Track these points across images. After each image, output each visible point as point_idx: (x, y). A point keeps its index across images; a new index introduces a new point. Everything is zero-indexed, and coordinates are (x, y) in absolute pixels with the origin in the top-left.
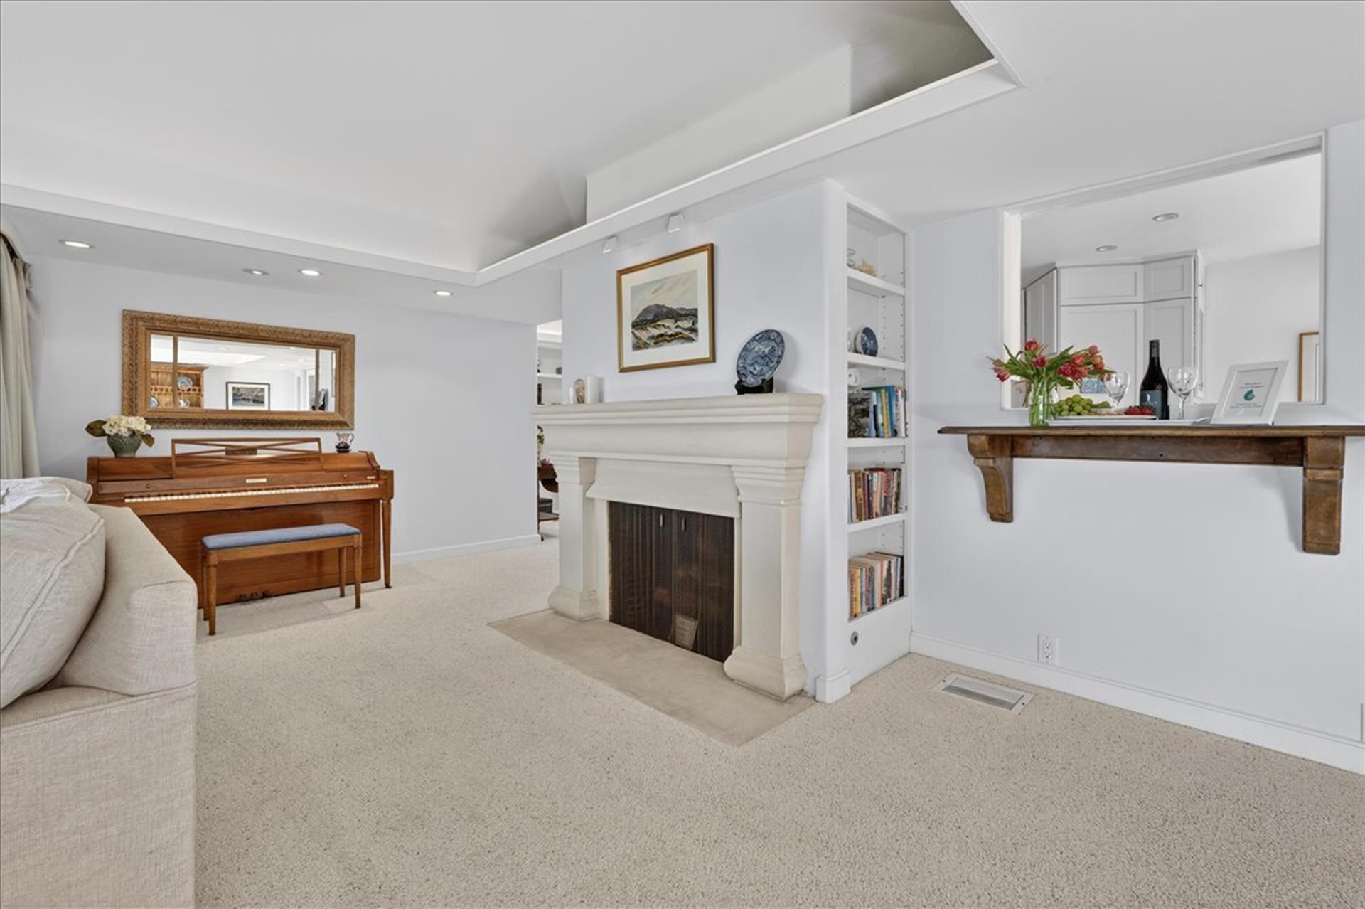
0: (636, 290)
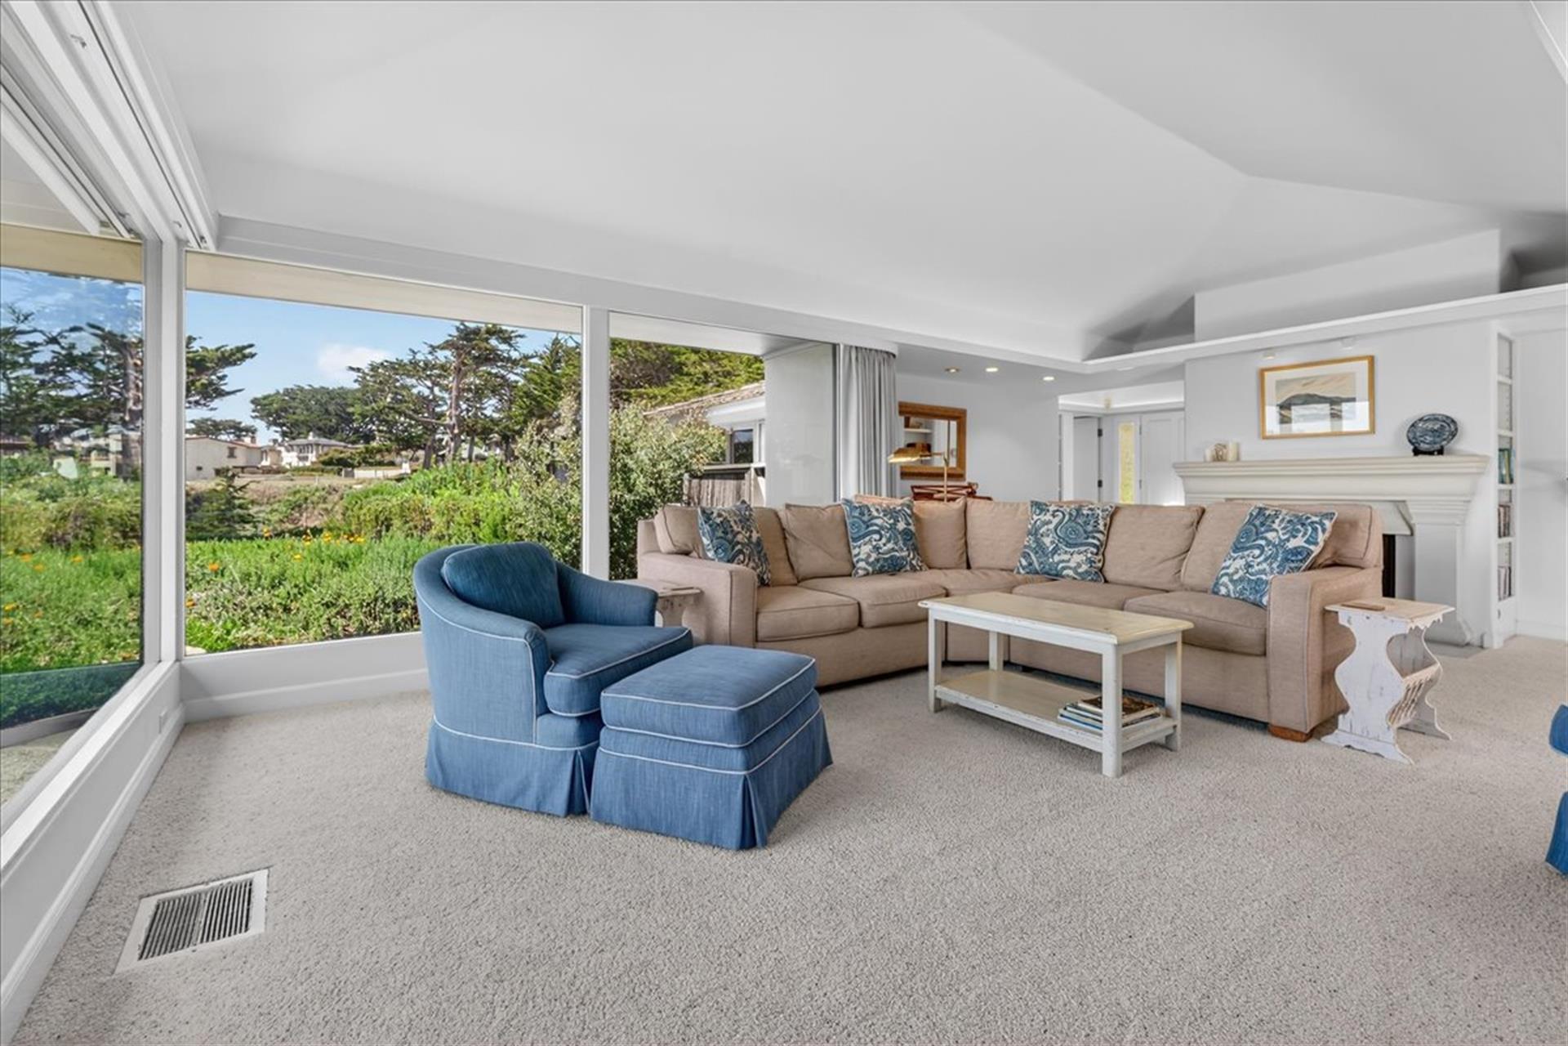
0: (1280, 384)
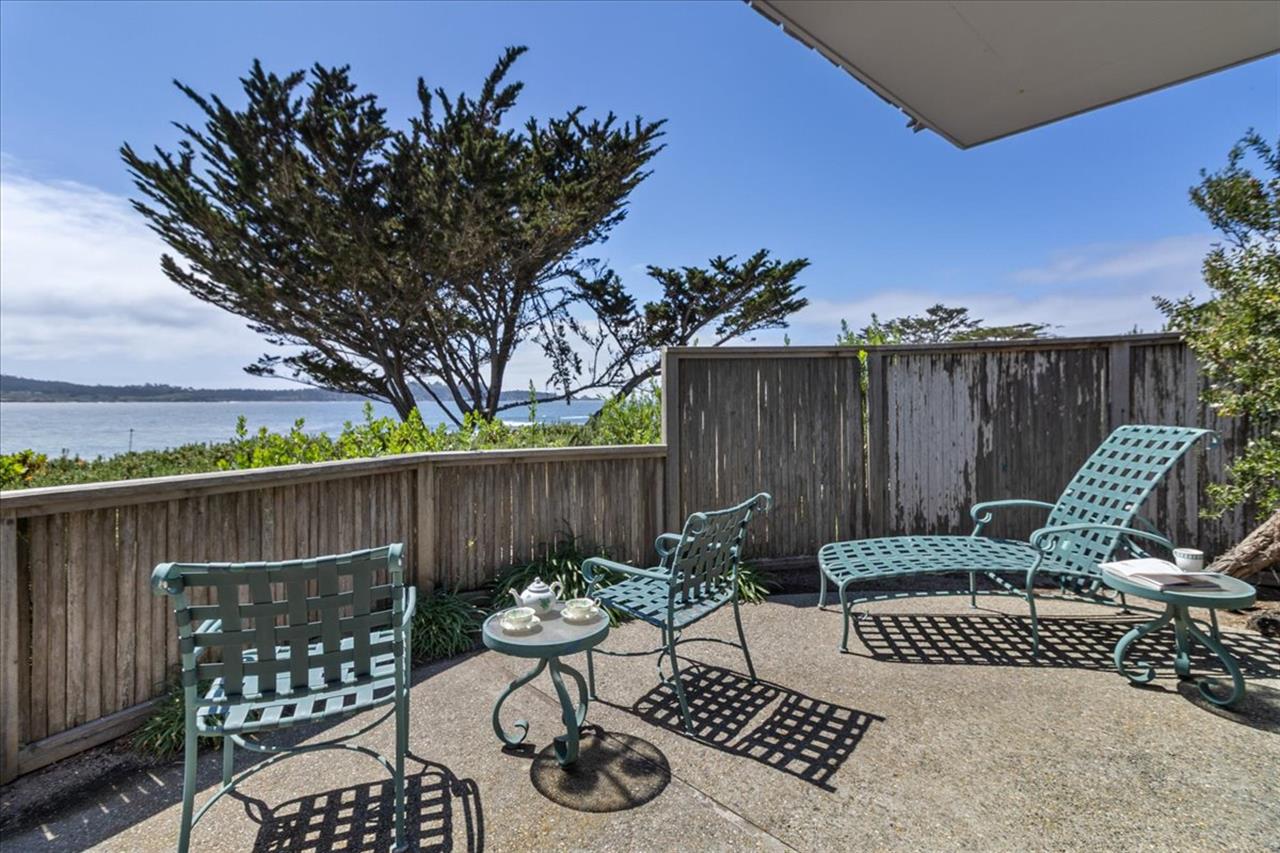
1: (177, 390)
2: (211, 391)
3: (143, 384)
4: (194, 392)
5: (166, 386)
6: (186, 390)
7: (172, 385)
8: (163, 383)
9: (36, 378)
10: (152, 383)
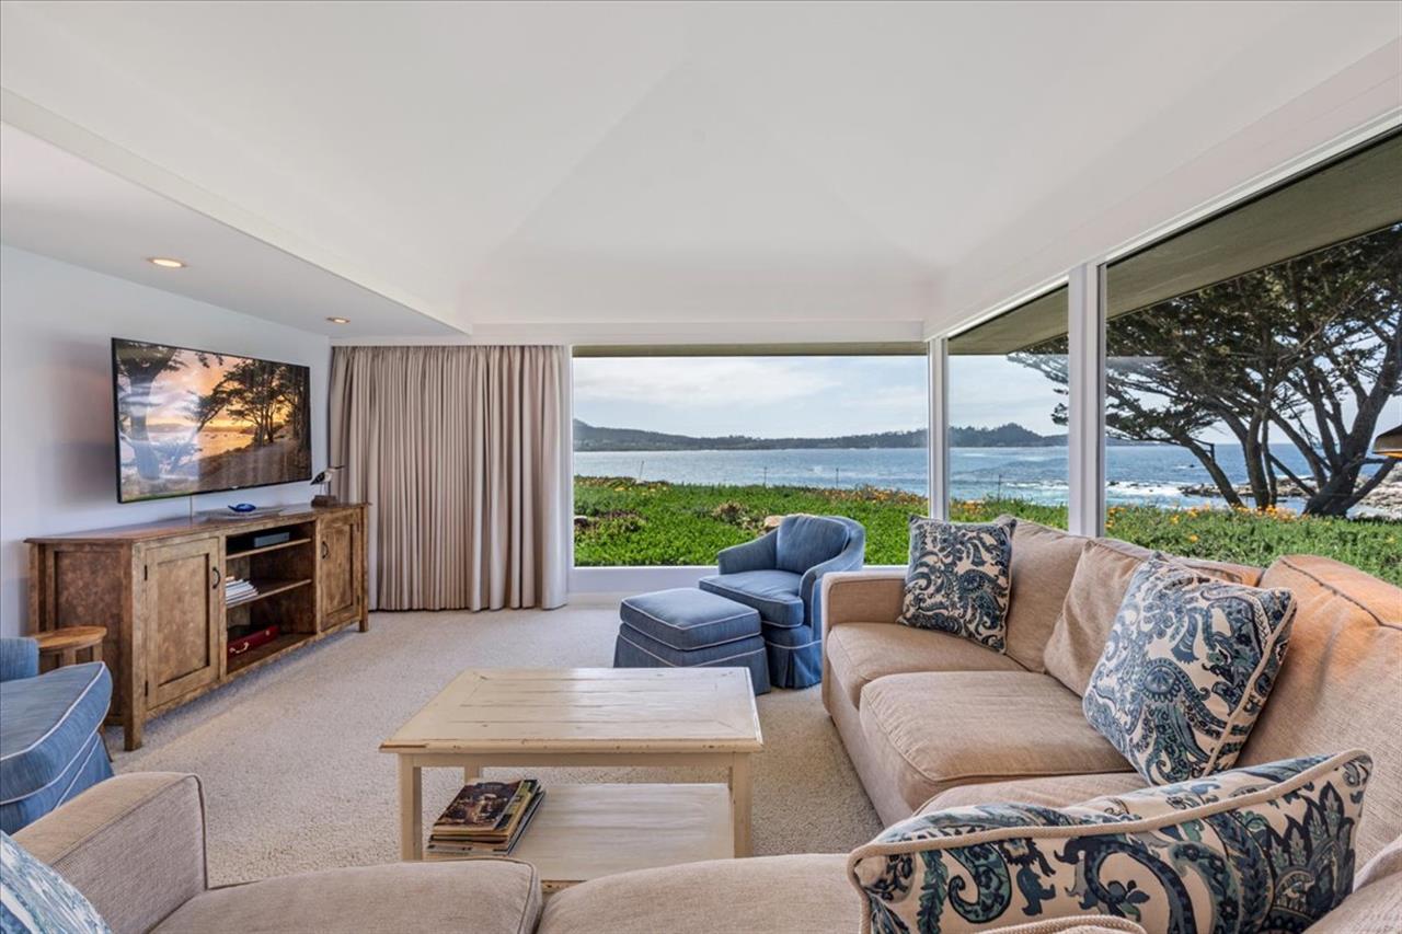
1: (750, 440)
2: (772, 441)
3: (728, 436)
4: (761, 441)
5: (743, 437)
6: (755, 441)
7: (746, 436)
8: (739, 434)
9: (660, 432)
10: (734, 435)
